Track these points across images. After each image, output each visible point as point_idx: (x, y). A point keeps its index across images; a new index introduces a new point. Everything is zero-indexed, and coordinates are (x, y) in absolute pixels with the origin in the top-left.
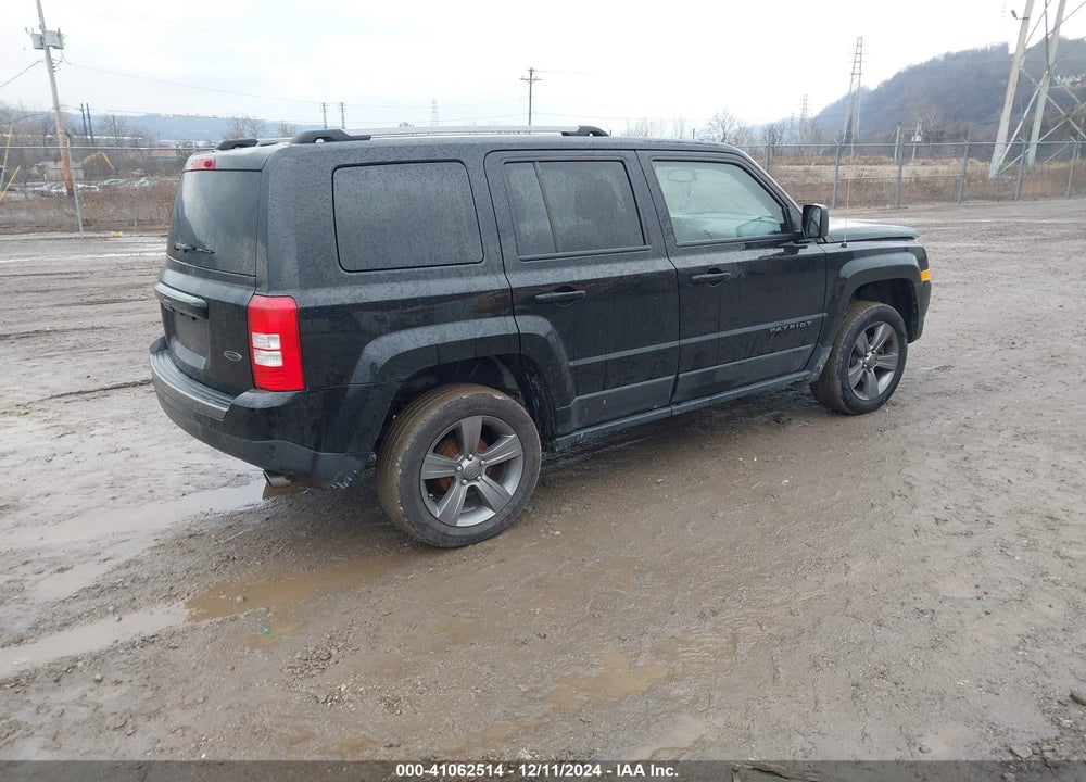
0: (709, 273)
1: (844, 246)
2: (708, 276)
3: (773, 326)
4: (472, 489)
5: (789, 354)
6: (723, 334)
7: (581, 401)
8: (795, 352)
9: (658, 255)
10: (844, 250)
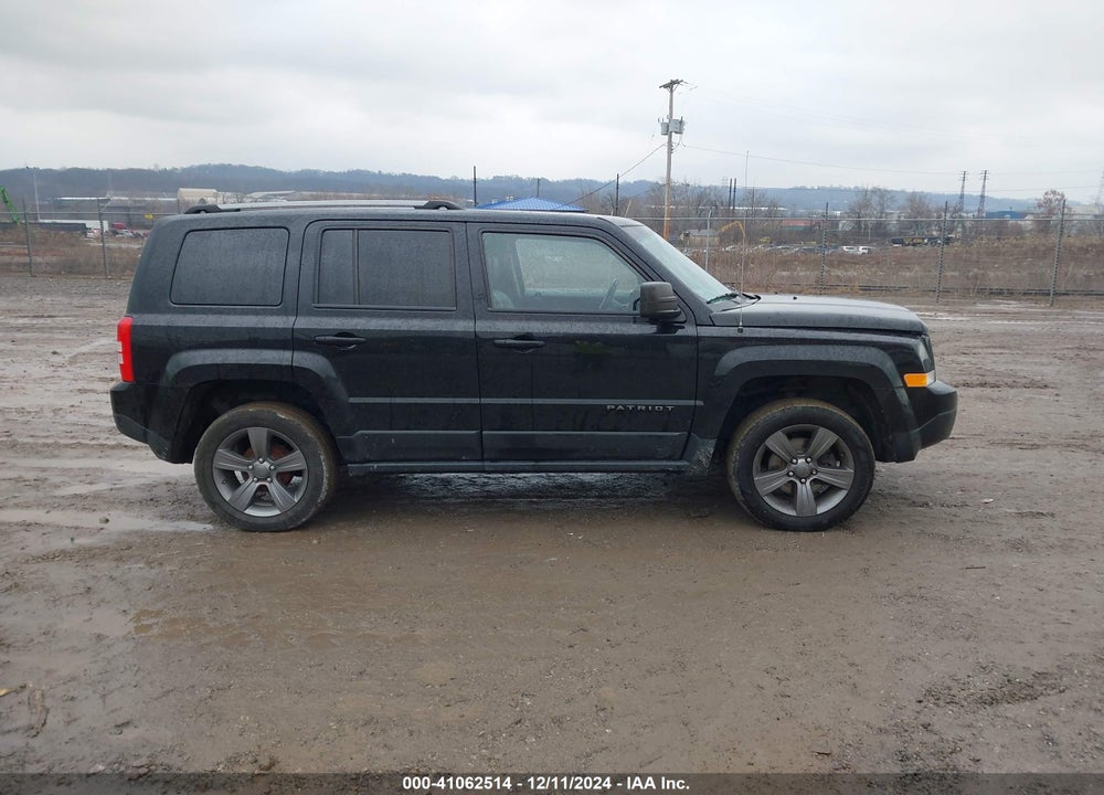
0: (515, 339)
1: (741, 331)
2: (513, 341)
3: (610, 403)
4: (263, 488)
5: (638, 436)
6: (528, 401)
7: (362, 435)
8: (650, 436)
9: (465, 317)
10: (740, 335)
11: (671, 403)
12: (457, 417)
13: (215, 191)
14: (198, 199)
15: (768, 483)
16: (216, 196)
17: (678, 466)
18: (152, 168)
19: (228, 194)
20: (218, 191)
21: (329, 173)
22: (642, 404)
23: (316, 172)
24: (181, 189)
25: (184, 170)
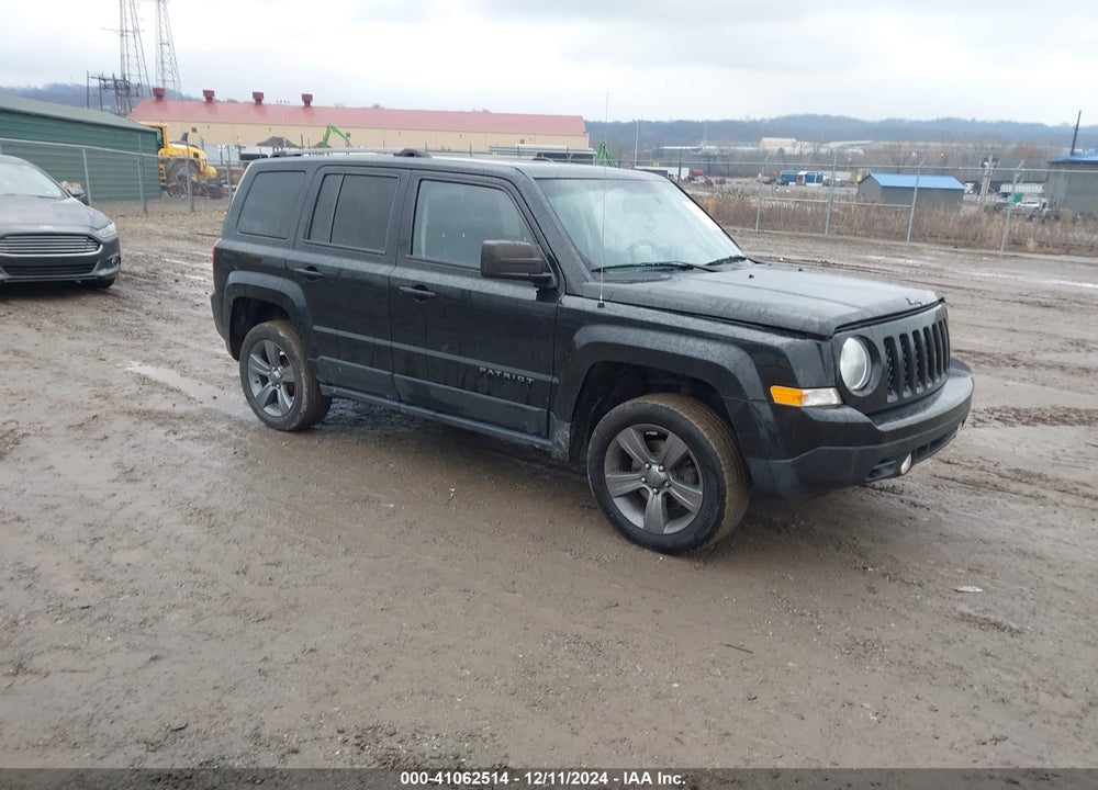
11: (531, 376)
12: (375, 356)
13: (794, 140)
14: (777, 148)
15: (619, 483)
16: (794, 145)
17: (543, 445)
18: (744, 119)
19: (806, 143)
20: (798, 140)
21: (915, 122)
22: (508, 371)
23: (901, 121)
24: (765, 139)
25: (772, 121)
